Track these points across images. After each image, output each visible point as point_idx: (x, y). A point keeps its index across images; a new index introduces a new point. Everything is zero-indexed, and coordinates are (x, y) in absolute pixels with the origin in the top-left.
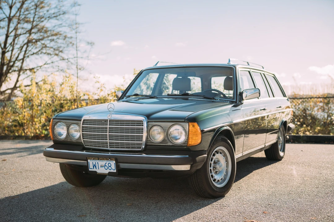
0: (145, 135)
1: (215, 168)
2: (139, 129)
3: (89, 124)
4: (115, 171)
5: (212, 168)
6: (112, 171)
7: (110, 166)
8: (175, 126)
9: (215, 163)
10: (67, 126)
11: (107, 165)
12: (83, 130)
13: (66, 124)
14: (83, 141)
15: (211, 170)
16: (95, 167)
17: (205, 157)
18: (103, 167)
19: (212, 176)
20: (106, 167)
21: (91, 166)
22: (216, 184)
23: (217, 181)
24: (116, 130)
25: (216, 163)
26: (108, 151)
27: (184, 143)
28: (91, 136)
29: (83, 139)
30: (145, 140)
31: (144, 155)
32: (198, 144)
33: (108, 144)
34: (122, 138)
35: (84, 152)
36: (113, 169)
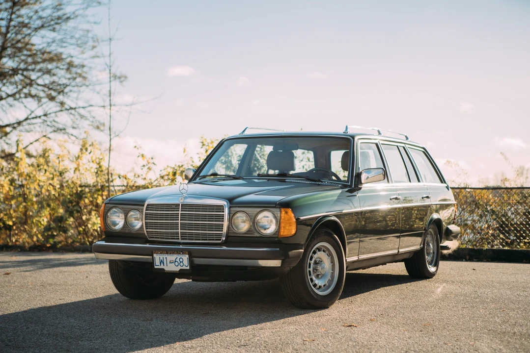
0: (226, 224)
1: (315, 270)
2: (219, 216)
3: (154, 209)
4: (188, 268)
5: (311, 269)
6: (184, 268)
7: (181, 262)
8: (264, 213)
9: (316, 263)
10: (125, 213)
11: (178, 260)
12: (147, 218)
13: (124, 211)
14: (147, 231)
15: (310, 271)
16: (162, 263)
17: (301, 252)
18: (173, 263)
19: (312, 280)
20: (176, 263)
21: (157, 262)
22: (316, 291)
23: (318, 287)
24: (190, 217)
25: (318, 263)
26: (179, 244)
27: (274, 234)
28: (156, 226)
29: (146, 229)
30: (225, 231)
31: (225, 248)
32: (291, 235)
33: (180, 235)
34: (197, 227)
35: (148, 245)
36: (186, 265)
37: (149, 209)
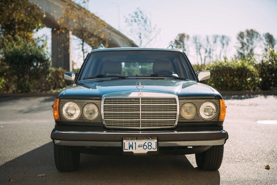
0: (178, 112)
2: (172, 106)
3: (118, 102)
4: (156, 150)
6: (152, 150)
7: (150, 146)
8: (205, 103)
10: (80, 107)
11: (146, 144)
12: (105, 110)
13: (79, 104)
14: (105, 121)
16: (131, 147)
20: (145, 147)
21: (126, 147)
24: (149, 108)
28: (115, 116)
29: (105, 119)
31: (176, 132)
33: (140, 123)
34: (154, 116)
35: (105, 133)
36: (154, 148)
37: (107, 102)
